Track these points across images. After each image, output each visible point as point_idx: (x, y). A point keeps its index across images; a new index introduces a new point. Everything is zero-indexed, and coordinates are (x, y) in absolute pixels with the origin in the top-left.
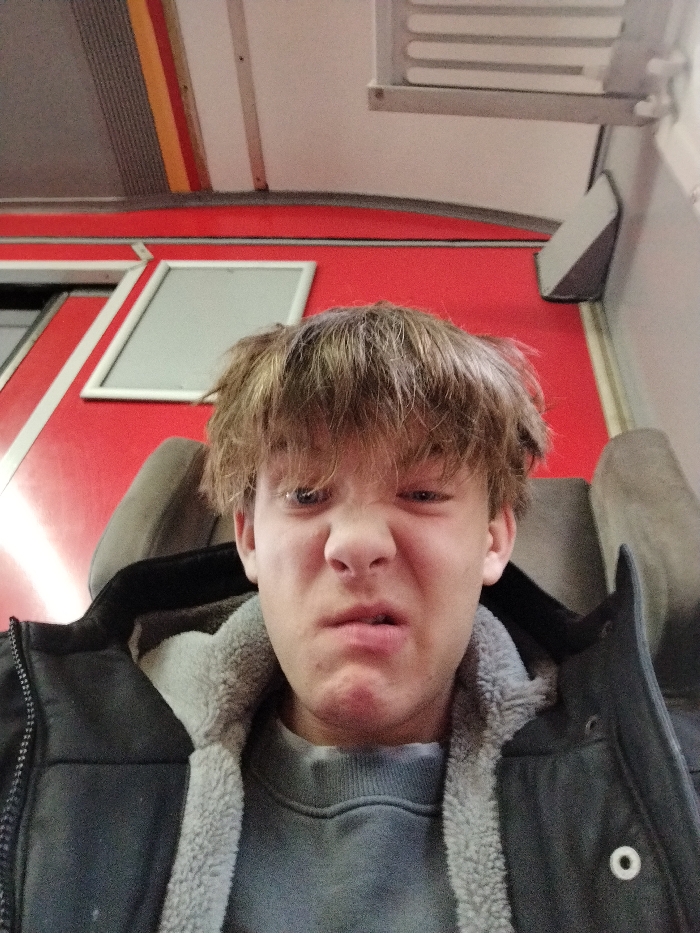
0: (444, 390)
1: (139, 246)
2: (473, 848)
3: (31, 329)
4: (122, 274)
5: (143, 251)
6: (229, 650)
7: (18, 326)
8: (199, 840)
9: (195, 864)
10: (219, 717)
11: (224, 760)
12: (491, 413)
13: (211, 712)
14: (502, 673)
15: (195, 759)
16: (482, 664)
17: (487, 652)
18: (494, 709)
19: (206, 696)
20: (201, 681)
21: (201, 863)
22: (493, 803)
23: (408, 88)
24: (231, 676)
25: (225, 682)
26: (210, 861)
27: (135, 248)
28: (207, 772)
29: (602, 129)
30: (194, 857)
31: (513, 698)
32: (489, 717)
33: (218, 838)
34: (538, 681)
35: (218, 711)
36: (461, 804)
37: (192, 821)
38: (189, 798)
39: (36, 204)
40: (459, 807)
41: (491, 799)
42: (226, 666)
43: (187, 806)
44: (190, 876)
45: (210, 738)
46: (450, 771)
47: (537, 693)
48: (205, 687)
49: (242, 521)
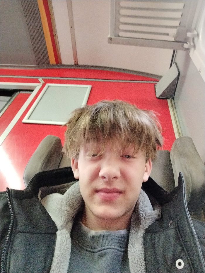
0: (135, 128)
1: (40, 79)
2: (136, 260)
3: (8, 102)
4: (35, 87)
5: (41, 81)
6: (68, 200)
7: (5, 101)
8: (59, 258)
9: (58, 265)
10: (65, 220)
11: (66, 234)
12: (148, 134)
13: (63, 219)
15: (58, 233)
16: (140, 206)
17: (141, 202)
18: (143, 219)
19: (61, 214)
20: (59, 210)
21: (59, 265)
23: (119, 38)
24: (68, 208)
25: (66, 210)
26: (62, 264)
27: (39, 80)
28: (62, 238)
29: (174, 51)
30: (58, 263)
31: (149, 216)
32: (142, 221)
33: (64, 258)
34: (156, 211)
35: (65, 219)
36: (133, 247)
37: (57, 252)
38: (56, 245)
39: (11, 66)
40: (133, 248)
41: (142, 245)
42: (67, 205)
43: (56, 247)
44: (57, 269)
45: (63, 227)
46: (130, 237)
47: (155, 214)
48: (61, 212)
49: (73, 161)
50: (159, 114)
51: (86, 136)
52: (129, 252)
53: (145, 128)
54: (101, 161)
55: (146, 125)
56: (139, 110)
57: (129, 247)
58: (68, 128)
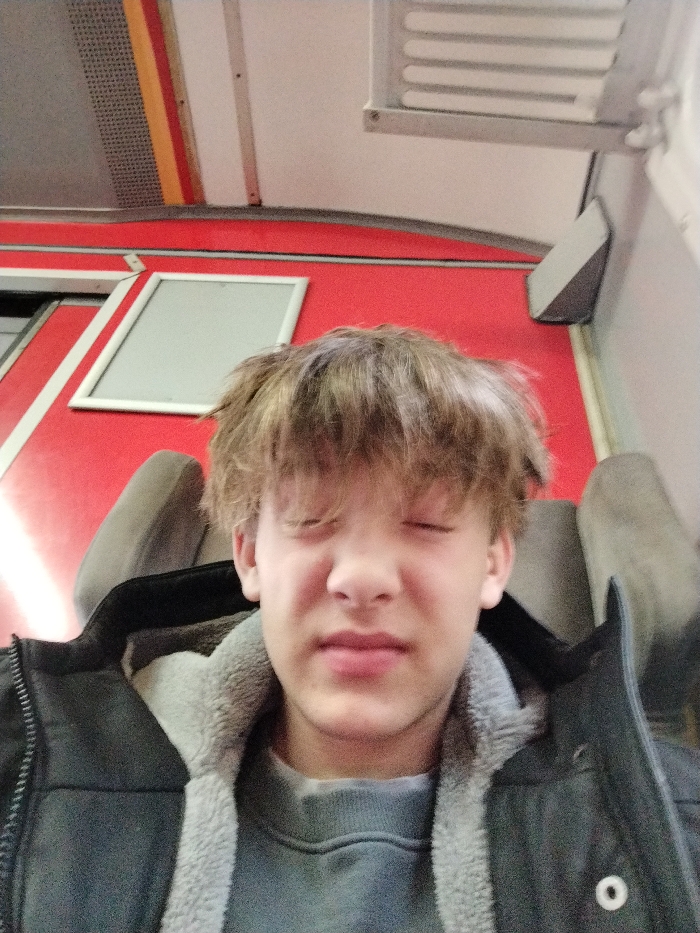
1: (131, 257)
3: (21, 336)
4: (114, 284)
5: (135, 262)
7: (9, 333)
8: (195, 872)
11: (219, 790)
13: (207, 739)
14: (493, 702)
15: (191, 788)
16: (473, 692)
17: (478, 680)
18: (484, 738)
19: (202, 723)
20: (196, 707)
21: (196, 896)
22: (482, 832)
23: (404, 111)
25: (219, 709)
26: (206, 894)
27: (127, 259)
28: (203, 804)
29: (594, 157)
31: (504, 728)
32: (479, 746)
34: (528, 709)
35: (214, 739)
36: (451, 834)
37: (188, 852)
38: (185, 829)
40: (448, 838)
41: (480, 827)
43: (183, 837)
44: (186, 909)
45: (206, 767)
47: (527, 722)
48: (200, 714)
49: (241, 539)
50: (536, 374)
51: (280, 455)
52: (435, 852)
53: (487, 425)
54: (334, 539)
55: (491, 415)
56: (466, 363)
57: (435, 835)
58: (220, 426)
